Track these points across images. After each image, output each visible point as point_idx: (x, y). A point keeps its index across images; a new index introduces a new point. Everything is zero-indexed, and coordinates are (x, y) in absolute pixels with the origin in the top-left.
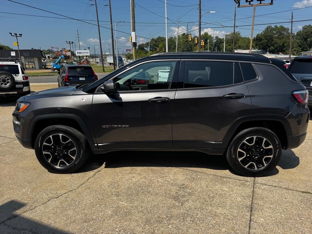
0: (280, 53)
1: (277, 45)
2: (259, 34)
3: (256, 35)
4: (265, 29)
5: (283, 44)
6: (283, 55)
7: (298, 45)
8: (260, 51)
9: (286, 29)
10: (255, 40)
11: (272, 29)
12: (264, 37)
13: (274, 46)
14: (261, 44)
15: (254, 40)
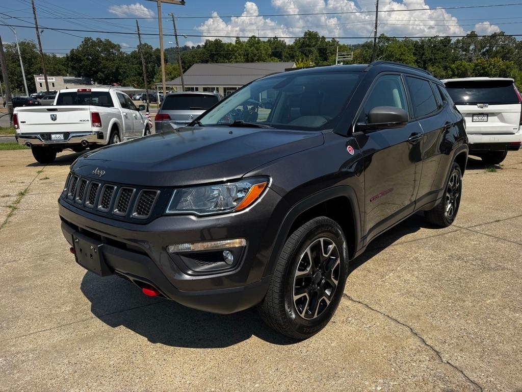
0: (115, 84)
1: (108, 70)
2: (73, 49)
3: (70, 51)
4: (82, 42)
5: (117, 69)
6: (120, 87)
7: (136, 73)
8: (81, 78)
9: (116, 45)
10: (70, 59)
11: (94, 44)
12: (84, 56)
13: (103, 72)
14: (81, 67)
15: (68, 60)
